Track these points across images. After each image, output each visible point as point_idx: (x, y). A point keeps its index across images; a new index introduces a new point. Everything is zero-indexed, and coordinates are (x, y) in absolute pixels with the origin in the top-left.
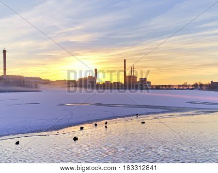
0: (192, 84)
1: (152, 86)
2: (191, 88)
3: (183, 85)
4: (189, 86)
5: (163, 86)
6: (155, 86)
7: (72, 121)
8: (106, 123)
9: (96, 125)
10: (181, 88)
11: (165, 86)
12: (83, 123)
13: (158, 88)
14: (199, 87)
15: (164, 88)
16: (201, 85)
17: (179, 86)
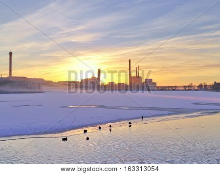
0: (197, 85)
1: (158, 87)
2: (196, 88)
3: (189, 86)
4: (194, 86)
5: (168, 87)
6: (162, 87)
7: (75, 124)
8: (110, 126)
9: (100, 128)
10: (187, 89)
11: (171, 87)
12: (87, 126)
13: (163, 89)
14: (204, 87)
15: (170, 89)
16: (206, 86)
17: (185, 87)
